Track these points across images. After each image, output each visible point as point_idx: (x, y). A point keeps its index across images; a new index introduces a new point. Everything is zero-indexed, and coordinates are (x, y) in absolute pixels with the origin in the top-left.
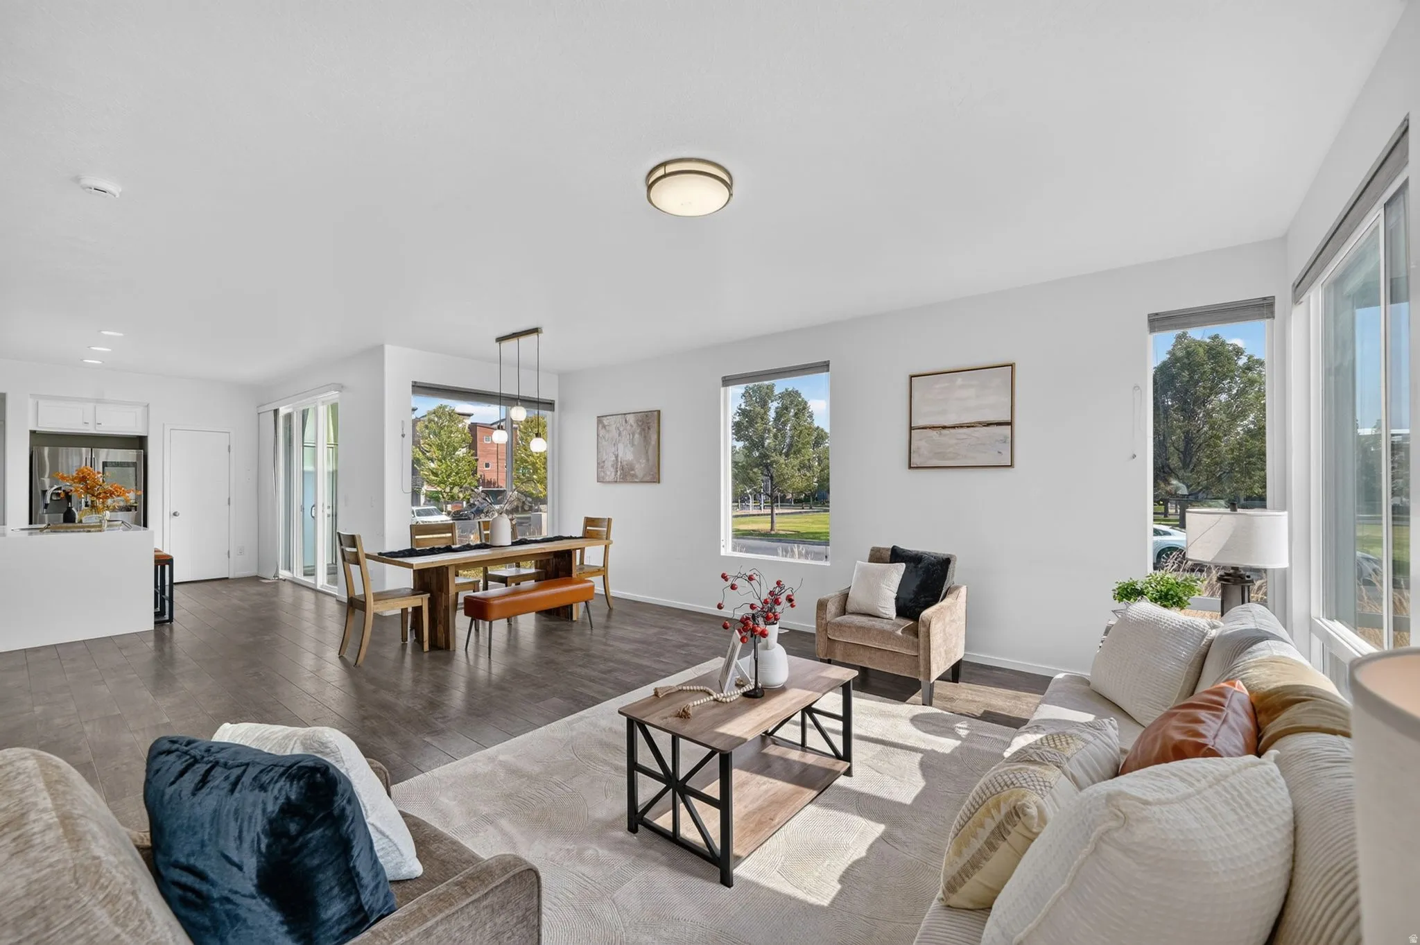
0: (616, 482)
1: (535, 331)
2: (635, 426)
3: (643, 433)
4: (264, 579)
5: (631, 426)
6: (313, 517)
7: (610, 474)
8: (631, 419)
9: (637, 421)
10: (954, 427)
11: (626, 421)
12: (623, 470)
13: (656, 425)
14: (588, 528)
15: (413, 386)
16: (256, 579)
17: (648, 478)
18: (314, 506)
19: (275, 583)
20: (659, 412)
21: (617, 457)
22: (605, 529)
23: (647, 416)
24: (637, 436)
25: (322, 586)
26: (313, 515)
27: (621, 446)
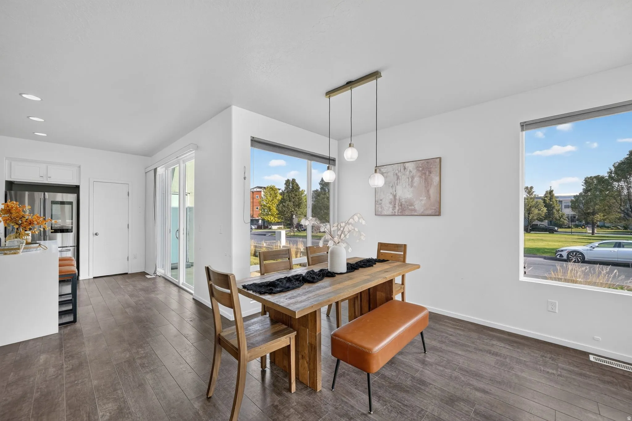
0: (395, 215)
1: (375, 75)
2: (414, 171)
3: (423, 177)
4: (148, 274)
5: (410, 171)
6: (177, 238)
7: (388, 208)
8: (410, 166)
9: (417, 168)
11: (405, 169)
12: (401, 205)
13: (438, 169)
14: (381, 251)
15: (251, 140)
16: (143, 274)
17: (430, 212)
18: (177, 231)
19: (154, 279)
20: (440, 158)
21: (395, 196)
22: (402, 253)
23: (427, 163)
24: (417, 179)
25: (183, 284)
26: (177, 237)
27: (399, 188)
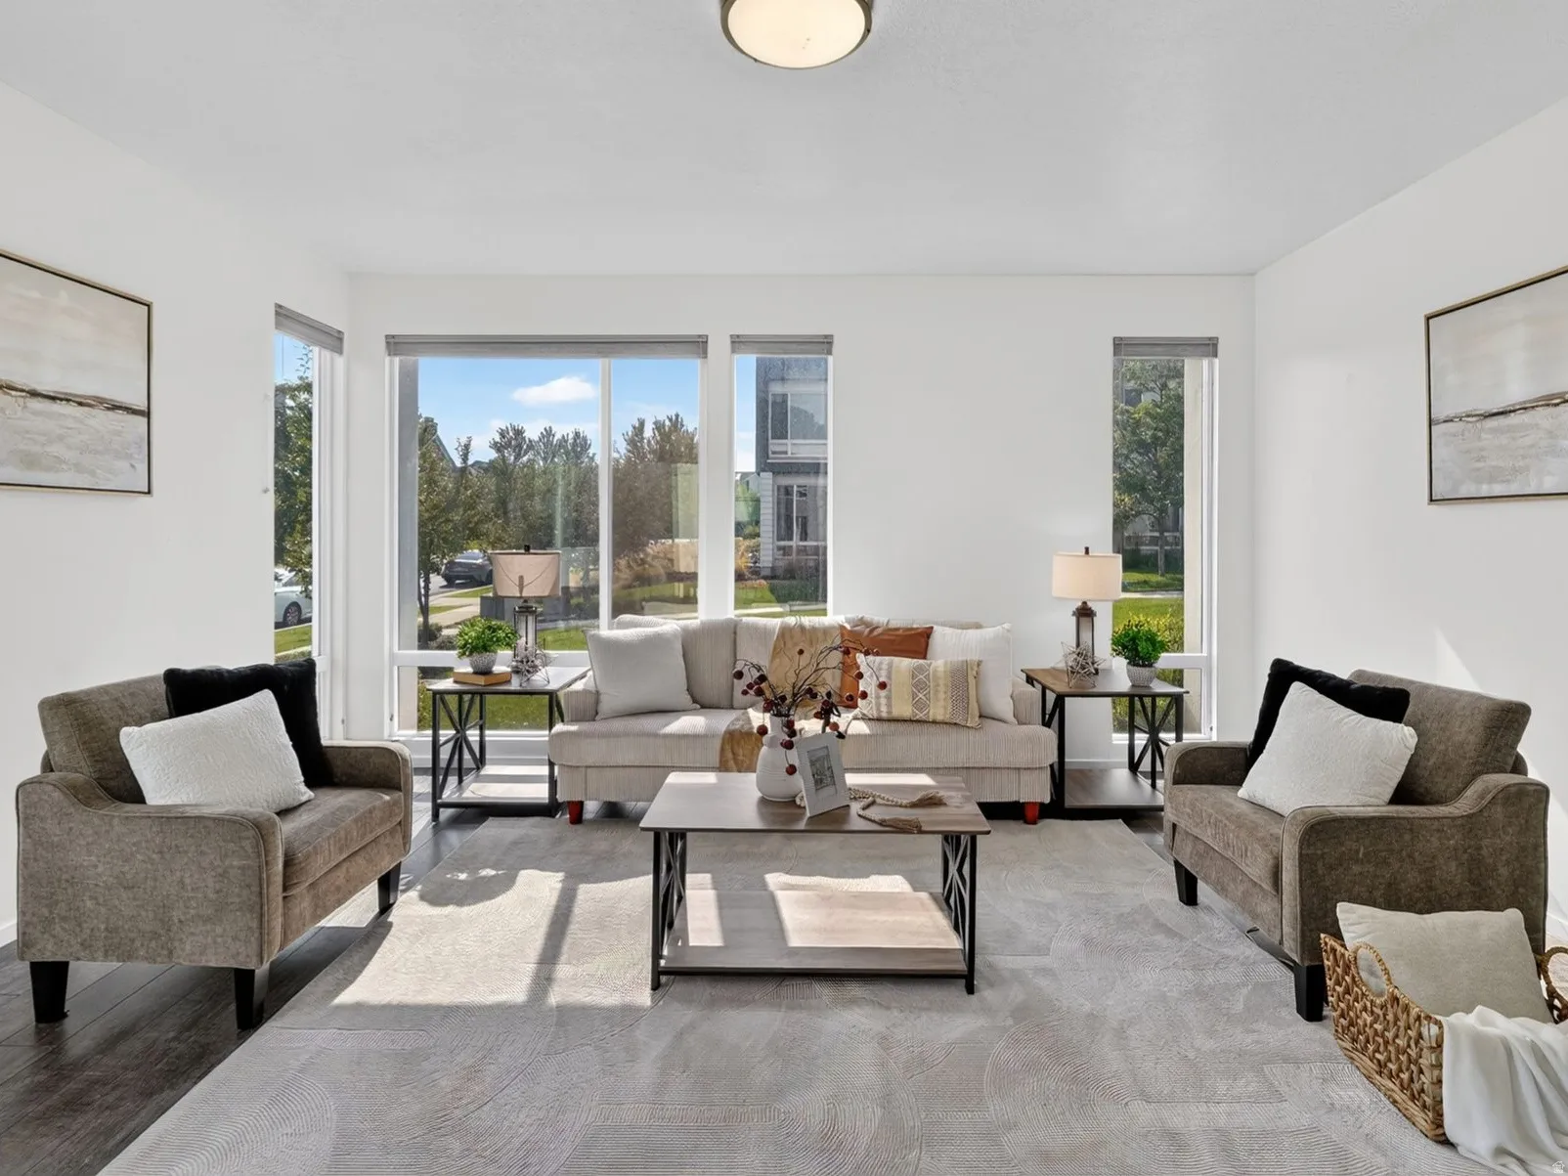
10: (53, 398)
